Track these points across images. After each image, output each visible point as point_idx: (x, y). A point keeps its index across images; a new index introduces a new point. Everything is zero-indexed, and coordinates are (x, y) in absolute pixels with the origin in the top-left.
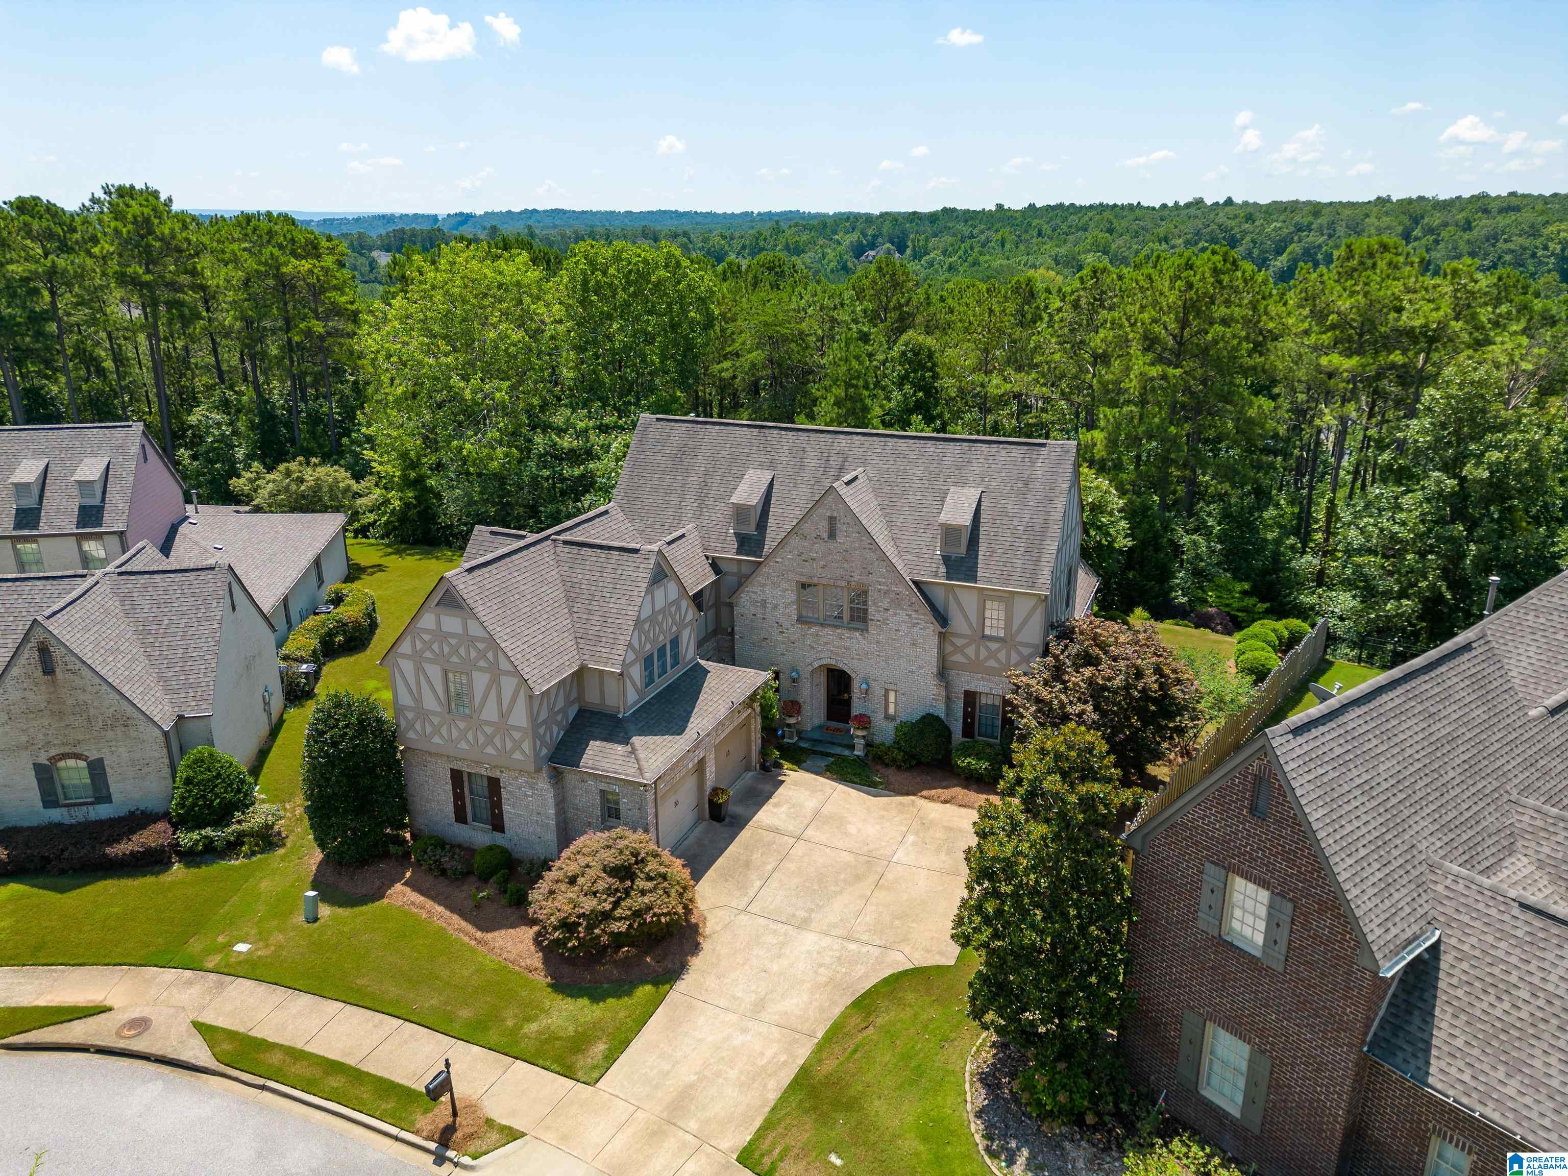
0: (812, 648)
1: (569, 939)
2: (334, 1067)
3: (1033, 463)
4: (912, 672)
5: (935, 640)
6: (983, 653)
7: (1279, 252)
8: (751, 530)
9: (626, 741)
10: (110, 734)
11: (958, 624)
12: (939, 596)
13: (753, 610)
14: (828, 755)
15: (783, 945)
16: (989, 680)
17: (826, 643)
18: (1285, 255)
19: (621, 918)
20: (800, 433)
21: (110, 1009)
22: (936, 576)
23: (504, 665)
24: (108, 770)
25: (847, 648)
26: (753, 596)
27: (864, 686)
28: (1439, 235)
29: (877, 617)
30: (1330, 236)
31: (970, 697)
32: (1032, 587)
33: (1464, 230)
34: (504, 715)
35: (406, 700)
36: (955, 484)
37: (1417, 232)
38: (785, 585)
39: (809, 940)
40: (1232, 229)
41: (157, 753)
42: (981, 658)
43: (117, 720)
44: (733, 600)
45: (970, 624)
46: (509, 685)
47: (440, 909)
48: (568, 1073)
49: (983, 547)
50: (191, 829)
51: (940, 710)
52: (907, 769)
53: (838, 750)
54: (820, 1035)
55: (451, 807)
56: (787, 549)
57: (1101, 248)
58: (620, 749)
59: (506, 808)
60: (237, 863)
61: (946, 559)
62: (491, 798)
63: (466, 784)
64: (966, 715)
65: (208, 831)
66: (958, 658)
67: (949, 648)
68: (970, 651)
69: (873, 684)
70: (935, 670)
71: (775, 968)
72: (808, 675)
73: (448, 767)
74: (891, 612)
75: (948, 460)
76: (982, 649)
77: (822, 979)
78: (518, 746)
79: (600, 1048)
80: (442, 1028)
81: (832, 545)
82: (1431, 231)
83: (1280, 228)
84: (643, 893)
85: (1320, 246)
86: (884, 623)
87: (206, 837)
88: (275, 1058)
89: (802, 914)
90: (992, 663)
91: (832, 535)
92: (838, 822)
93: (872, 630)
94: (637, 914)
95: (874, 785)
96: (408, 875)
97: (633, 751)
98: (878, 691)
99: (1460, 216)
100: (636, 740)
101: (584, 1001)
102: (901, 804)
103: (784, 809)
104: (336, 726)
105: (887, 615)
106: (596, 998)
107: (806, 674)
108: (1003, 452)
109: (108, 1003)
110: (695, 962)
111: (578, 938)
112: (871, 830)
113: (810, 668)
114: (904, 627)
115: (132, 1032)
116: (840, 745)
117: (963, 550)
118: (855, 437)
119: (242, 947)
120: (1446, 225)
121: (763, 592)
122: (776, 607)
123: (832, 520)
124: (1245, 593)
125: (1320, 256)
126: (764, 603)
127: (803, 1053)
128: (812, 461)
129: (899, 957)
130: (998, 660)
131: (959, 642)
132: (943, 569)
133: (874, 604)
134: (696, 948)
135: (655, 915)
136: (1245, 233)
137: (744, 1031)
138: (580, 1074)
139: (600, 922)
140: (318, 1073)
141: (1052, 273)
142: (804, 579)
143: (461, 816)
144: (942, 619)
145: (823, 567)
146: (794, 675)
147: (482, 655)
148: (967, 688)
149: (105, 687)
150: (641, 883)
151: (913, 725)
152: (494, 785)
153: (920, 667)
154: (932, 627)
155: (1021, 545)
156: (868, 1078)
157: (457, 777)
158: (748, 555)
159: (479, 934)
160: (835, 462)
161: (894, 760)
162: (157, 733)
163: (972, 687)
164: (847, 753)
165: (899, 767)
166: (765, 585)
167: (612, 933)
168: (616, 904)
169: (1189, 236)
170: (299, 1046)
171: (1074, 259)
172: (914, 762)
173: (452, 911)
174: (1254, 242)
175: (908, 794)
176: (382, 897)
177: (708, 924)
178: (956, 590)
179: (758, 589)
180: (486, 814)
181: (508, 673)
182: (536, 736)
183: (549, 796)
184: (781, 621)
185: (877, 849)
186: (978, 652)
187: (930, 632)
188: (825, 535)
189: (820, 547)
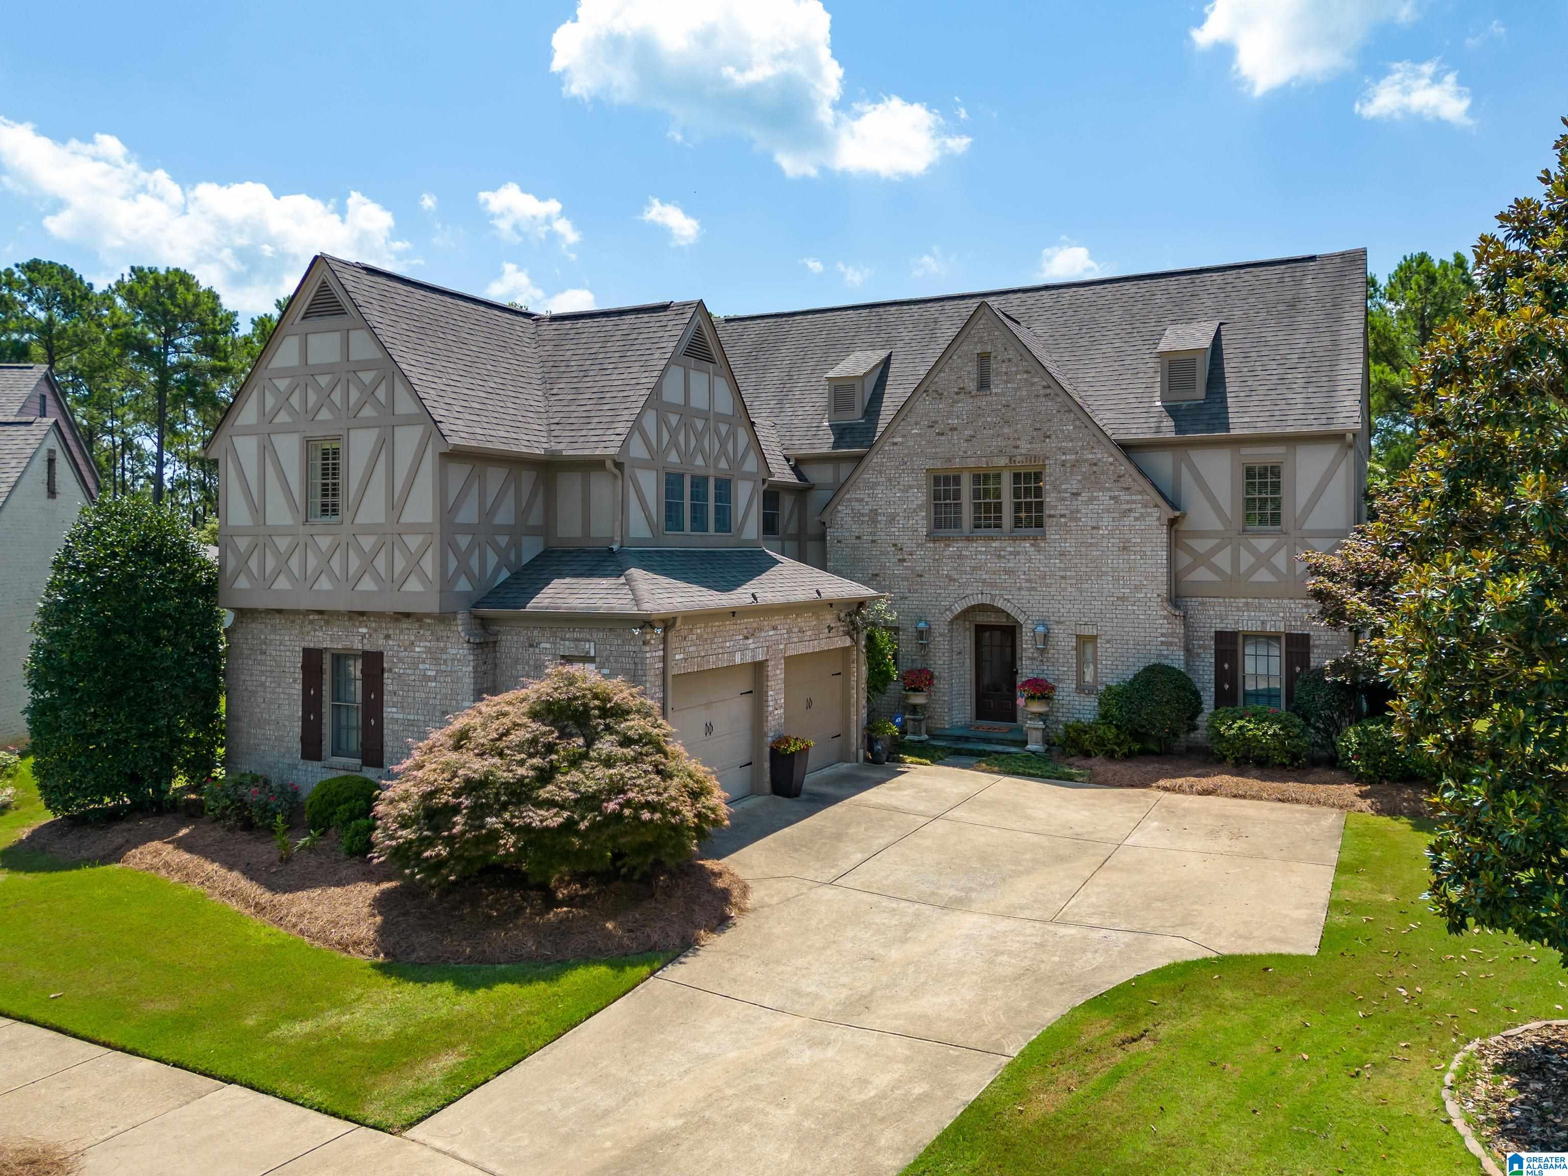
0: (952, 580)
1: (429, 843)
3: (1298, 282)
4: (1122, 599)
5: (1162, 536)
6: (1246, 559)
8: (855, 416)
11: (1201, 513)
12: (1163, 466)
13: (856, 530)
14: (982, 752)
15: (911, 927)
16: (1259, 608)
17: (974, 569)
19: (550, 803)
20: (929, 305)
22: (1157, 431)
23: (405, 405)
25: (1009, 572)
26: (856, 505)
27: (1041, 629)
29: (1061, 509)
31: (1226, 642)
32: (1328, 424)
34: (394, 507)
35: (239, 511)
36: (1171, 318)
38: (907, 479)
42: (1243, 569)
44: (826, 518)
45: (1217, 511)
46: (408, 440)
49: (1232, 386)
51: (1177, 659)
52: (1129, 756)
53: (998, 748)
54: (1014, 1051)
55: (298, 728)
56: (912, 420)
58: (607, 582)
59: (390, 712)
61: (1172, 409)
63: (327, 677)
64: (1220, 676)
66: (1202, 574)
67: (1185, 560)
68: (1223, 560)
69: (1056, 629)
70: (1163, 590)
71: (895, 955)
72: (944, 629)
73: (299, 645)
74: (1085, 496)
76: (1243, 552)
78: (414, 567)
79: (448, 1063)
81: (983, 402)
86: (1071, 519)
90: (1263, 576)
91: (984, 384)
93: (1052, 531)
94: (589, 802)
97: (628, 582)
98: (1064, 641)
100: (638, 574)
103: (908, 792)
105: (1078, 503)
107: (940, 628)
108: (1247, 277)
110: (715, 942)
111: (450, 841)
112: (1074, 815)
113: (949, 616)
114: (1106, 521)
116: (1001, 743)
117: (1200, 392)
121: (873, 496)
122: (892, 519)
123: (984, 358)
129: (1180, 944)
130: (1274, 570)
131: (1202, 546)
132: (1166, 419)
133: (1056, 488)
134: (720, 922)
135: (628, 803)
138: (371, 1109)
139: (504, 807)
142: (938, 466)
143: (312, 745)
144: (1171, 504)
145: (970, 440)
146: (922, 625)
148: (1220, 627)
150: (606, 745)
152: (374, 669)
153: (1138, 588)
154: (1156, 513)
157: (312, 665)
158: (849, 447)
159: (266, 897)
161: (1101, 743)
163: (1228, 625)
164: (1013, 750)
165: (1111, 756)
166: (877, 484)
167: (527, 829)
168: (545, 776)
172: (1136, 747)
175: (1132, 786)
177: (750, 896)
178: (1193, 453)
179: (864, 495)
180: (354, 740)
182: (447, 544)
184: (899, 542)
185: (1091, 833)
186: (1235, 560)
187: (1152, 521)
188: (972, 386)
189: (964, 407)
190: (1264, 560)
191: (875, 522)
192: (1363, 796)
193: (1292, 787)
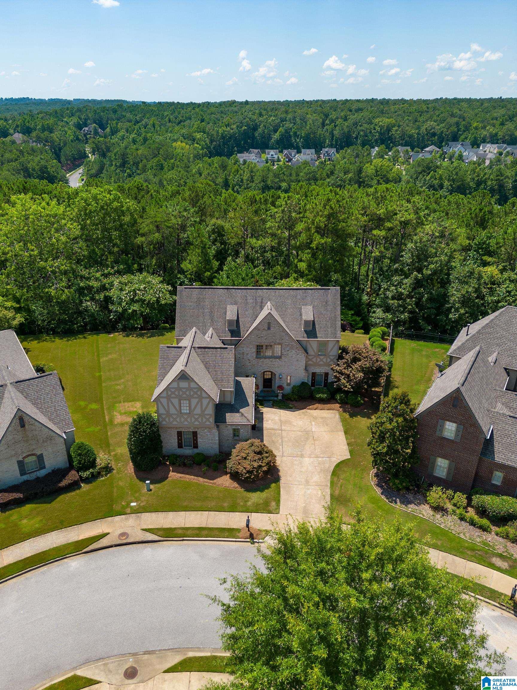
0: (260, 366)
1: (251, 476)
2: (200, 529)
3: (327, 296)
4: (296, 369)
5: (304, 358)
7: (275, 131)
8: (234, 328)
9: (238, 412)
10: (46, 444)
11: (311, 352)
12: (304, 344)
14: (270, 400)
15: (301, 463)
16: (320, 368)
17: (266, 364)
18: (278, 133)
21: (108, 534)
22: (304, 338)
23: (204, 395)
24: (44, 457)
25: (274, 365)
27: (280, 376)
28: (335, 123)
29: (284, 353)
30: (295, 124)
31: (314, 374)
32: (335, 338)
33: (345, 121)
34: (203, 411)
35: (162, 411)
36: (303, 305)
37: (327, 122)
38: (251, 346)
39: (307, 461)
40: (255, 120)
41: (62, 447)
42: (318, 361)
43: (48, 438)
45: (314, 351)
46: (205, 402)
47: (192, 477)
48: (270, 512)
49: (317, 326)
50: (85, 471)
51: (305, 380)
52: (299, 401)
53: (272, 398)
54: (329, 485)
55: (177, 444)
56: (252, 334)
57: (202, 130)
58: (237, 415)
59: (199, 440)
60: (103, 478)
61: (306, 331)
62: (193, 438)
63: (183, 435)
64: (312, 380)
65: (91, 470)
66: (311, 363)
67: (308, 360)
68: (314, 360)
69: (282, 375)
70: (304, 368)
71: (303, 470)
72: (259, 376)
73: (176, 431)
75: (299, 297)
76: (318, 359)
77: (319, 470)
79: (273, 504)
80: (222, 510)
81: (269, 332)
82: (332, 121)
83: (275, 120)
84: (267, 457)
85: (291, 129)
86: (287, 355)
87: (91, 473)
88: (180, 532)
89: (299, 453)
90: (321, 363)
91: (269, 328)
92: (288, 422)
93: (283, 358)
95: (291, 408)
96: (171, 469)
97: (242, 415)
98: (284, 377)
99: (342, 114)
100: (241, 410)
101: (258, 493)
102: (303, 413)
103: (270, 422)
104: (143, 425)
105: (289, 352)
106: (262, 491)
108: (317, 292)
109: (106, 531)
110: (281, 474)
111: (254, 475)
112: (300, 423)
113: (260, 373)
114: (294, 355)
115: (124, 538)
116: (272, 396)
117: (311, 328)
118: (264, 290)
119: (133, 504)
120: (337, 118)
121: (243, 350)
122: (247, 354)
123: (269, 323)
124: (352, 315)
125: (291, 133)
126: (243, 353)
127: (328, 491)
128: (250, 301)
129: (335, 459)
130: (323, 362)
131: (312, 358)
132: (305, 335)
133: (284, 349)
134: (278, 471)
136: (261, 122)
137: (308, 489)
138: (273, 511)
139: (259, 469)
140: (198, 532)
141: (184, 144)
142: (258, 344)
143: (180, 446)
144: (306, 351)
145: (266, 339)
146: (256, 376)
147: (196, 393)
149: (44, 427)
151: (298, 386)
152: (195, 434)
153: (300, 368)
154: (303, 354)
155: (329, 324)
156: (349, 492)
157: (180, 434)
158: (235, 338)
159: (211, 481)
160: (259, 300)
161: (295, 399)
162: (62, 439)
163: (314, 371)
164: (276, 399)
165: (296, 401)
166: (244, 347)
167: (263, 471)
168: (262, 462)
169: (238, 124)
170: (183, 526)
171: (190, 135)
172: (301, 398)
173: (197, 476)
174: (265, 126)
175: (303, 409)
176: (167, 478)
178: (310, 342)
179: (241, 349)
180: (191, 444)
181: (206, 398)
182: (214, 416)
183: (217, 434)
184: (250, 358)
185: (306, 429)
186: (316, 360)
187: (303, 356)
188: (267, 329)
189: (264, 333)
190: (321, 360)
191: (243, 355)
192: (340, 407)
193: (328, 406)
